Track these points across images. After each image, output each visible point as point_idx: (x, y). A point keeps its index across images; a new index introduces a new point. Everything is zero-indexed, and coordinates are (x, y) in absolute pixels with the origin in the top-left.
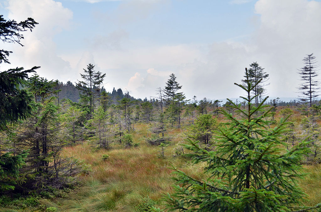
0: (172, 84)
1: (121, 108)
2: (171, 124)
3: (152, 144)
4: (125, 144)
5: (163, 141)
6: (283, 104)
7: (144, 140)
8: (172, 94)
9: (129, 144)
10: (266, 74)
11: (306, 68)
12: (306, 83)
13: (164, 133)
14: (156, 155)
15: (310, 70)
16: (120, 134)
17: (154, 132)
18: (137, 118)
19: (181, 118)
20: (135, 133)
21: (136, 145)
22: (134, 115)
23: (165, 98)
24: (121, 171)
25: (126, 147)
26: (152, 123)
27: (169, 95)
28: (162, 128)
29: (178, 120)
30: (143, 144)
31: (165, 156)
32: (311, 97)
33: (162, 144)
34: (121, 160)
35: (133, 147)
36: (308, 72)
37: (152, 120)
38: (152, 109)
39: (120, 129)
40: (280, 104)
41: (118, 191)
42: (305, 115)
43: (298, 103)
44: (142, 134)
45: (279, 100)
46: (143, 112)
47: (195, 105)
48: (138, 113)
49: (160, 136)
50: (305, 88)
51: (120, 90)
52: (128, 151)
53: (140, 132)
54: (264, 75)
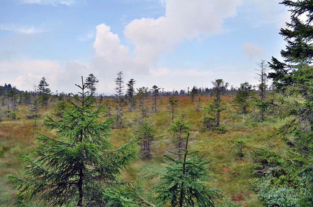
0: (43, 83)
1: (10, 96)
2: (42, 106)
3: (29, 118)
4: (11, 118)
5: (36, 116)
6: (106, 97)
7: (24, 115)
8: (43, 89)
9: (14, 118)
10: (98, 80)
11: (118, 78)
12: (118, 86)
13: (37, 112)
14: (31, 124)
15: (120, 80)
16: (9, 112)
17: (31, 111)
18: (20, 102)
19: (48, 103)
20: (18, 111)
21: (19, 119)
22: (18, 100)
23: (38, 91)
24: (8, 134)
25: (12, 120)
26: (29, 105)
27: (41, 89)
28: (35, 108)
29: (46, 104)
30: (23, 118)
31: (37, 125)
32: (120, 94)
33: (35, 118)
34: (9, 127)
35: (17, 120)
36: (119, 81)
37: (30, 103)
38: (30, 97)
39: (8, 109)
40: (105, 96)
41: (5, 146)
42: (117, 103)
43: (114, 97)
44: (23, 112)
45: (104, 95)
46: (24, 99)
47: (57, 96)
48: (21, 100)
49: (35, 113)
50: (118, 89)
51: (10, 85)
52: (13, 122)
53: (21, 110)
54: (96, 81)
